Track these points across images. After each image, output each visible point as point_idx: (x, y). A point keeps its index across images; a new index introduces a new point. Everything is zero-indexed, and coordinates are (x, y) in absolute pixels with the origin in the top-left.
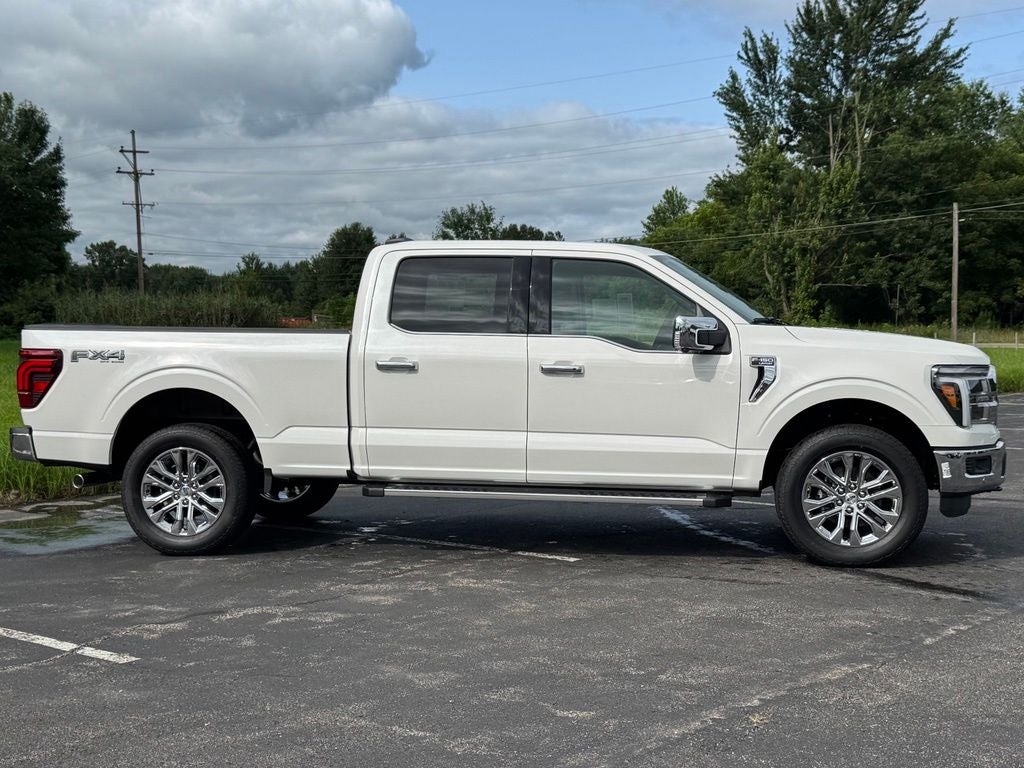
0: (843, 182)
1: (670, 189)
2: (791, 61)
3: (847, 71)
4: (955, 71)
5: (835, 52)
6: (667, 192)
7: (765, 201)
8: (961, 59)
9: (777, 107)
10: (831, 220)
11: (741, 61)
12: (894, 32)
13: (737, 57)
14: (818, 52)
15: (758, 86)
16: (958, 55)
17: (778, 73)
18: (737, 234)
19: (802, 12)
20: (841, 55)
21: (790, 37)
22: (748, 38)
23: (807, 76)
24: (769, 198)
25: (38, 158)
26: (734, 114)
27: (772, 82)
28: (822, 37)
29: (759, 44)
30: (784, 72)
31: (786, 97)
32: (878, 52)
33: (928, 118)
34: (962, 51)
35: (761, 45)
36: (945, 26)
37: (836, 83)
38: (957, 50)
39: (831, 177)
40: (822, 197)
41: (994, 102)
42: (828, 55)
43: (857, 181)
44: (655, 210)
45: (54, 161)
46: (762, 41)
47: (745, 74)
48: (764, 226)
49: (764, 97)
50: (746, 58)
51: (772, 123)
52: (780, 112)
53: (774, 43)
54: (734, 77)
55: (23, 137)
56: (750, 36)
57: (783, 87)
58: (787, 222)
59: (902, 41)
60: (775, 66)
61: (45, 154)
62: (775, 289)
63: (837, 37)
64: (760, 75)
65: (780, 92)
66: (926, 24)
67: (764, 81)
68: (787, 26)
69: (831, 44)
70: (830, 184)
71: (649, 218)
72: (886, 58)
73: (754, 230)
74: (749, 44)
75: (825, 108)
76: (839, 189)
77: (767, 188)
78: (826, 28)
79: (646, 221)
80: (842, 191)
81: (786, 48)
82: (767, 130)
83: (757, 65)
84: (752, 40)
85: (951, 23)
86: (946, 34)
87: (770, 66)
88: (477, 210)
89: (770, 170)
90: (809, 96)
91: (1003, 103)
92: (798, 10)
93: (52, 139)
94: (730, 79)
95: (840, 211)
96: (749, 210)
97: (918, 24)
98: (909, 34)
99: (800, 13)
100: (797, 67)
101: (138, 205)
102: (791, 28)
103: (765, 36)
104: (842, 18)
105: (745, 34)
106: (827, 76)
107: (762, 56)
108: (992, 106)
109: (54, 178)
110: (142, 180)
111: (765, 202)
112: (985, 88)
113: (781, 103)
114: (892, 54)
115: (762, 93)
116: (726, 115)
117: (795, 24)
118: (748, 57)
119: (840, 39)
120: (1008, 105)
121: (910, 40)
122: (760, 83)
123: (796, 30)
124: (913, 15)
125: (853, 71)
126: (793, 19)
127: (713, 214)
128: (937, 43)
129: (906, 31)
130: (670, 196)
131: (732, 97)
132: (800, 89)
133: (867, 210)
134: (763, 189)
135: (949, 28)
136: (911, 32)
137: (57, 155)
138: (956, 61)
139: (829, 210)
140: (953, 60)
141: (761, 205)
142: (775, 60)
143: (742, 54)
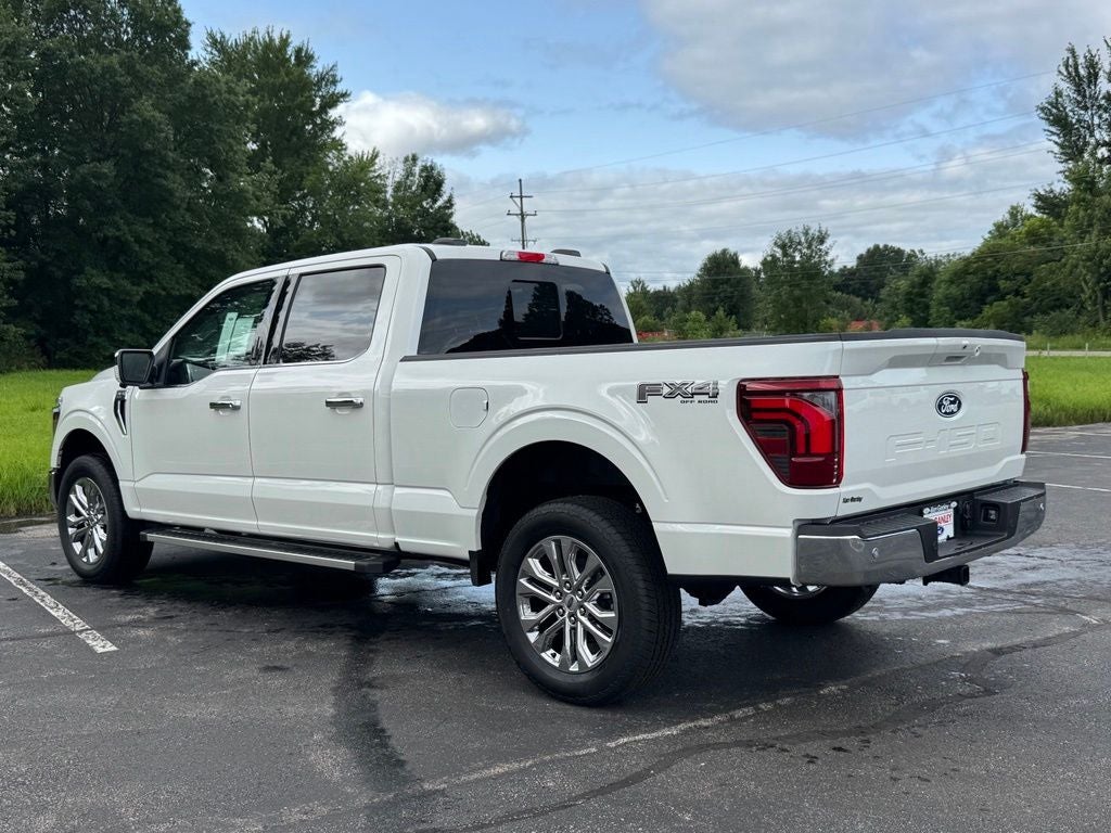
1: (1015, 205)
6: (1013, 207)
9: (1096, 121)
11: (1061, 77)
15: (1078, 102)
17: (1098, 88)
22: (1070, 55)
24: (1086, 210)
25: (436, 206)
26: (1052, 129)
27: (1091, 97)
29: (1081, 60)
30: (1104, 87)
31: (1106, 111)
35: (1084, 61)
44: (995, 225)
45: (449, 208)
46: (1085, 57)
47: (1066, 88)
48: (1079, 238)
49: (1082, 112)
50: (1065, 73)
51: (1092, 137)
52: (1099, 126)
53: (1098, 59)
54: (1058, 93)
55: (424, 188)
56: (1073, 52)
57: (1103, 102)
60: (1096, 81)
61: (440, 203)
62: (1090, 298)
64: (1080, 91)
65: (1100, 107)
67: (1084, 96)
71: (990, 232)
74: (1071, 62)
77: (1084, 200)
82: (1086, 144)
83: (1077, 81)
84: (1074, 57)
87: (1090, 82)
88: (811, 232)
93: (446, 189)
94: (1054, 95)
96: (1067, 222)
101: (523, 241)
103: (1089, 51)
105: (1068, 50)
107: (1082, 72)
109: (446, 221)
110: (527, 219)
111: (1081, 213)
113: (1100, 117)
115: (1081, 108)
116: (1048, 130)
118: (1069, 73)
122: (1079, 98)
127: (1041, 227)
130: (1015, 211)
131: (1057, 119)
134: (1080, 201)
137: (450, 203)
141: (1077, 219)
142: (1096, 76)
143: (1063, 70)
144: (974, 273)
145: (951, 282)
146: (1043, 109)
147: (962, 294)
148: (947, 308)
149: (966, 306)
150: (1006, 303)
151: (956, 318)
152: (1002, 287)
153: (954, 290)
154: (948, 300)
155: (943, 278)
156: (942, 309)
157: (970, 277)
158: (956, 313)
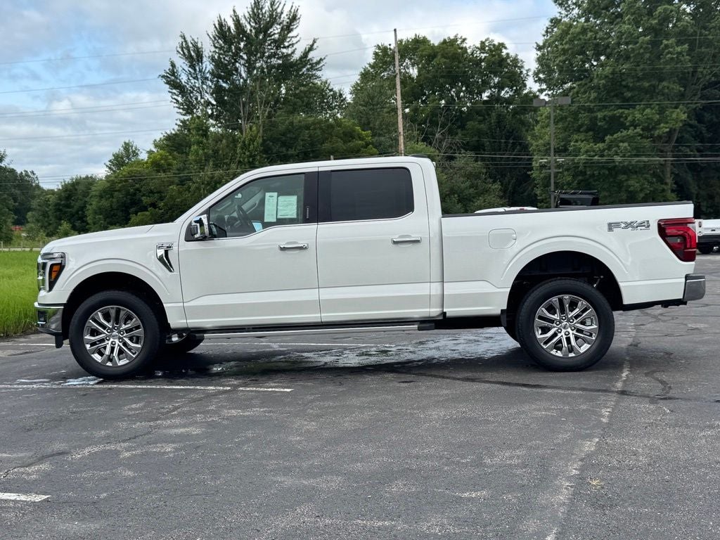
0: (252, 140)
1: (127, 142)
2: (213, 59)
3: (250, 67)
4: (318, 73)
5: (241, 54)
6: (125, 143)
7: (201, 152)
8: (321, 65)
9: (205, 88)
10: (245, 165)
11: (179, 55)
12: (279, 43)
13: (176, 52)
14: (230, 53)
15: (191, 73)
16: (318, 63)
17: (204, 65)
18: (179, 174)
19: (217, 26)
20: (245, 57)
21: (211, 42)
22: (183, 40)
23: (223, 70)
24: (203, 150)
26: (174, 91)
27: (200, 71)
28: (232, 44)
29: (190, 45)
30: (208, 66)
32: (269, 57)
33: (303, 102)
34: (321, 60)
35: (192, 46)
36: (311, 43)
37: (244, 75)
38: (318, 59)
39: (244, 136)
40: (239, 151)
41: (335, 93)
42: (236, 56)
43: (261, 141)
44: (114, 156)
46: (192, 43)
47: (182, 64)
48: (201, 169)
49: (195, 81)
50: (182, 53)
51: (202, 98)
52: (207, 91)
53: (199, 45)
54: (173, 65)
56: (184, 39)
57: (208, 75)
58: (216, 166)
59: (284, 51)
60: (202, 61)
63: (242, 45)
64: (192, 66)
65: (206, 78)
66: (299, 41)
67: (195, 70)
68: (208, 34)
69: (238, 49)
70: (244, 142)
72: (274, 61)
73: (193, 171)
74: (184, 45)
75: (237, 91)
76: (249, 145)
77: (202, 143)
78: (234, 38)
79: (108, 163)
80: (252, 147)
81: (208, 49)
83: (189, 58)
84: (186, 41)
85: (314, 42)
86: (311, 48)
87: (199, 61)
89: (202, 130)
90: (226, 83)
91: (341, 95)
92: (214, 25)
94: (171, 67)
95: (251, 159)
96: (190, 157)
97: (294, 40)
98: (288, 47)
99: (215, 27)
100: (218, 63)
102: (212, 37)
103: (193, 40)
104: (244, 32)
105: (181, 36)
106: (236, 70)
107: (193, 54)
108: (334, 96)
112: (329, 85)
113: (207, 86)
114: (278, 59)
115: (194, 78)
116: (169, 92)
117: (214, 34)
118: (184, 53)
119: (245, 45)
120: (344, 97)
121: (290, 51)
122: (192, 71)
123: (215, 38)
124: (290, 35)
125: (255, 68)
126: (212, 31)
127: (161, 159)
128: (306, 54)
129: (286, 44)
130: (127, 146)
131: (173, 81)
132: (219, 77)
133: (268, 159)
134: (199, 143)
135: (313, 45)
136: (290, 45)
138: (318, 67)
139: (244, 158)
140: (316, 65)
141: (198, 154)
142: (202, 58)
143: (180, 50)
144: (119, 191)
145: (101, 197)
146: (163, 77)
147: (111, 206)
148: (101, 216)
149: (114, 215)
150: (147, 213)
151: (108, 223)
152: (145, 201)
153: (105, 203)
154: (100, 211)
155: (94, 193)
156: (97, 217)
157: (116, 193)
158: (108, 220)
